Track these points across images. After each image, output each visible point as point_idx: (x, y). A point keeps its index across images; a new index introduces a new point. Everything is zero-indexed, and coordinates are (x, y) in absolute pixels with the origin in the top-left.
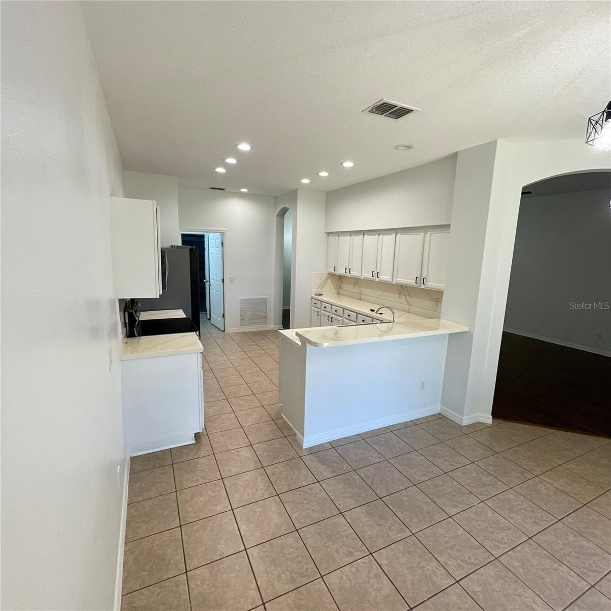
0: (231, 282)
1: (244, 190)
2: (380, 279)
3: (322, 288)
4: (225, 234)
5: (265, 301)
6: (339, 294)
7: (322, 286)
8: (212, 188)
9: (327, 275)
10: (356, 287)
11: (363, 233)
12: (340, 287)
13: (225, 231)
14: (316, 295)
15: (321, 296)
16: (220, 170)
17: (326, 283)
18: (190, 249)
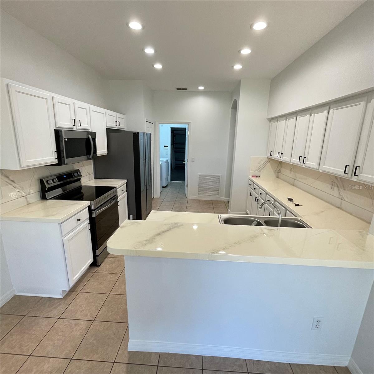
1: (201, 88)
2: (306, 165)
3: (260, 171)
4: (190, 124)
5: (218, 177)
6: (278, 177)
7: (260, 169)
8: (178, 89)
9: (267, 159)
10: (292, 172)
11: (296, 114)
12: (279, 171)
13: (190, 122)
14: (253, 176)
15: (257, 178)
16: (158, 66)
17: (265, 166)
18: (133, 134)
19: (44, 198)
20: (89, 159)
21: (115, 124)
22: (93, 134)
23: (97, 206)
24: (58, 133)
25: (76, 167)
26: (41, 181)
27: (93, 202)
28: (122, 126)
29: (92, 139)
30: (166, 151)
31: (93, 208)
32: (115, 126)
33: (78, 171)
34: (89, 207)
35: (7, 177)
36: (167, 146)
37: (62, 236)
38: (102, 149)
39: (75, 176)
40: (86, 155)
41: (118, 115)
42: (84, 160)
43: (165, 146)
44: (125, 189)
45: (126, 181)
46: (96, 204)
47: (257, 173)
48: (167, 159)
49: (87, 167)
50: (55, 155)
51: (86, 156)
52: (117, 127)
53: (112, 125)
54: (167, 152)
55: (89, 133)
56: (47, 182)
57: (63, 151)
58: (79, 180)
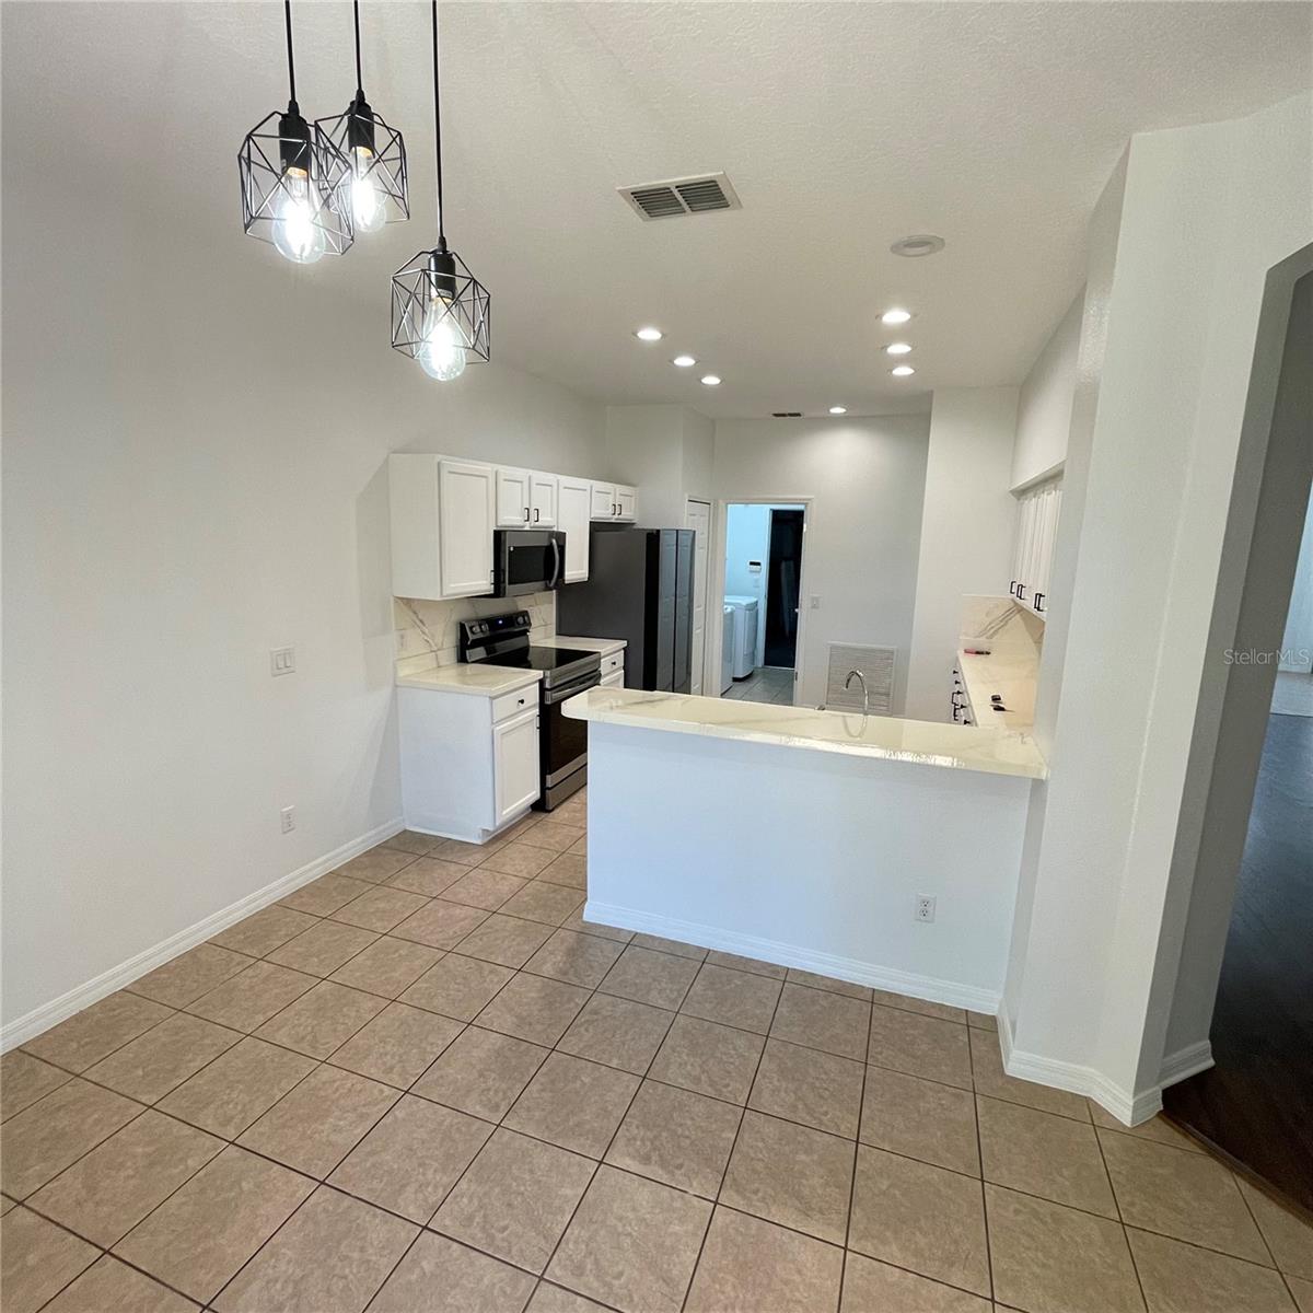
0: (814, 607)
1: (837, 410)
3: (991, 637)
4: (810, 505)
5: (889, 656)
7: (993, 630)
8: (776, 415)
9: (1012, 604)
13: (809, 499)
14: (966, 651)
15: (979, 656)
16: (711, 380)
17: (1005, 625)
18: (648, 534)
19: (462, 659)
20: (548, 589)
21: (611, 511)
22: (561, 537)
23: (556, 684)
24: (499, 536)
25: (522, 604)
26: (462, 627)
27: (548, 673)
28: (627, 515)
29: (559, 546)
30: (756, 576)
31: (547, 686)
32: (610, 516)
33: (525, 614)
34: (542, 682)
35: (415, 613)
36: (759, 564)
37: (493, 723)
38: (576, 568)
39: (518, 623)
40: (544, 580)
41: (620, 489)
42: (539, 591)
43: (752, 563)
44: (621, 663)
45: (625, 643)
46: (554, 679)
47: (983, 644)
48: (754, 600)
49: (543, 608)
50: (490, 578)
51: (543, 583)
52: (616, 516)
53: (604, 513)
54: (757, 581)
55: (552, 534)
56: (471, 628)
57: (504, 571)
58: (524, 633)
